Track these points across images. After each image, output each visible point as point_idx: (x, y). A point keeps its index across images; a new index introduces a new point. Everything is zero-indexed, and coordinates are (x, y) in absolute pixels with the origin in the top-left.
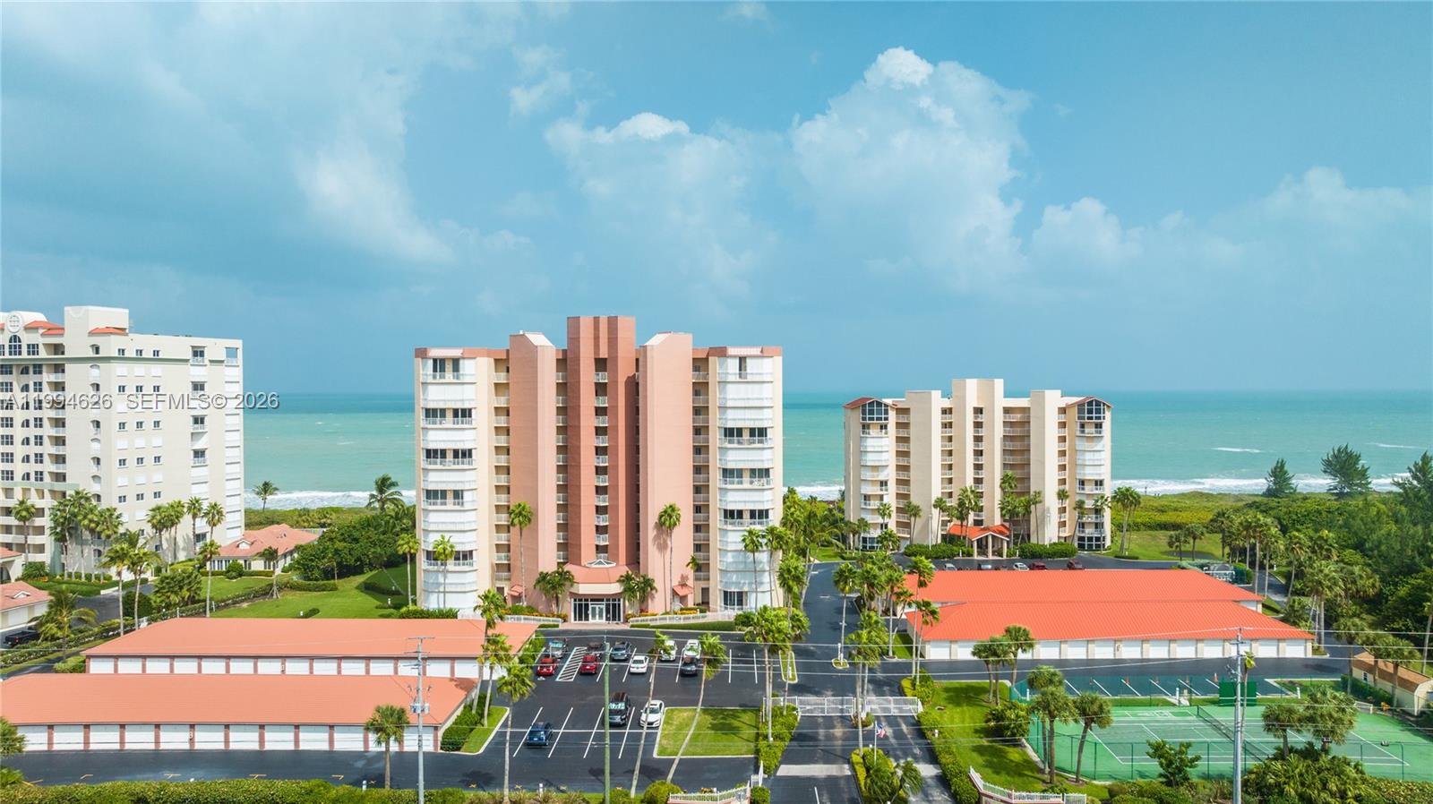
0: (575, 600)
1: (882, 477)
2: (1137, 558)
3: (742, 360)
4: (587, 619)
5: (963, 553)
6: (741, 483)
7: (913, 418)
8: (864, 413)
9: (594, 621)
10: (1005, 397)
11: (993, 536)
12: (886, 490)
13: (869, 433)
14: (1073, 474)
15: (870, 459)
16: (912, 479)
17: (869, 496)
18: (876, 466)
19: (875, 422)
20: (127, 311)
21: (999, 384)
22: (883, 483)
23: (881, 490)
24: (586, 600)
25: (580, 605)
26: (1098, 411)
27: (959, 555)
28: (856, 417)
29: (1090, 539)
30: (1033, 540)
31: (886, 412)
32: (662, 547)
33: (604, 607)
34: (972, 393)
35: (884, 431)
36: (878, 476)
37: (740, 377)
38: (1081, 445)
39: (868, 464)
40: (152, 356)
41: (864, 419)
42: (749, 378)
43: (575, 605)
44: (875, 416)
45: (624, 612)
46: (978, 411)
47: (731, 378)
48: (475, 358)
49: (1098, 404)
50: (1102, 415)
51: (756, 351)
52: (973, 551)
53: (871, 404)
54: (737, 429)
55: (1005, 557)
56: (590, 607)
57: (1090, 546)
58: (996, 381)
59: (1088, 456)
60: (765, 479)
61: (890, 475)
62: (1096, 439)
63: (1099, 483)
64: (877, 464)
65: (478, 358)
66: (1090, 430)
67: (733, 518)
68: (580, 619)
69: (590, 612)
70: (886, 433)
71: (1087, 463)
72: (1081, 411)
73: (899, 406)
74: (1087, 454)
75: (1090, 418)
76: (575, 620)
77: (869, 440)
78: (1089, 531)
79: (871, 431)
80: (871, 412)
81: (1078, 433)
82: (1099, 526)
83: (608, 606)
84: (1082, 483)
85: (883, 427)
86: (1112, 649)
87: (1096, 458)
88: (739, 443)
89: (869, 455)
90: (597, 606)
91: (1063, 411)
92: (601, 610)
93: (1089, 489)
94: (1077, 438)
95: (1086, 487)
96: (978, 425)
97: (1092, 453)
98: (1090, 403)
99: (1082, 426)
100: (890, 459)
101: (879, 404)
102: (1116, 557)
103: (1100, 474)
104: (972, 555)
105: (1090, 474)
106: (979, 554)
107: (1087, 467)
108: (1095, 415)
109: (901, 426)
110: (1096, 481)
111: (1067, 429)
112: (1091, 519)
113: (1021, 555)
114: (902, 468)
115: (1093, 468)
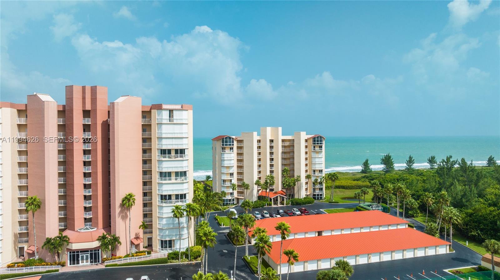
0: (70, 253)
1: (231, 171)
2: (338, 203)
3: (171, 111)
4: (78, 263)
5: (267, 204)
6: (170, 180)
7: (245, 145)
8: (223, 142)
9: (83, 264)
10: (282, 135)
11: (280, 196)
12: (233, 177)
13: (225, 152)
14: (310, 167)
15: (226, 164)
16: (245, 172)
17: (225, 180)
18: (228, 167)
19: (228, 146)
21: (280, 129)
22: (232, 174)
23: (231, 177)
24: (78, 252)
25: (74, 255)
26: (321, 141)
27: (265, 205)
28: (219, 144)
29: (318, 195)
30: (296, 197)
31: (233, 142)
32: (124, 217)
33: (89, 255)
34: (269, 133)
35: (232, 150)
36: (229, 171)
37: (170, 121)
38: (314, 155)
39: (226, 165)
41: (223, 145)
42: (175, 122)
43: (70, 255)
44: (228, 144)
45: (101, 257)
46: (272, 141)
47: (164, 122)
49: (321, 137)
50: (322, 142)
51: (179, 107)
52: (272, 203)
53: (226, 138)
54: (168, 150)
55: (285, 205)
56: (80, 256)
57: (318, 198)
58: (279, 128)
59: (317, 160)
60: (184, 177)
61: (235, 170)
62: (319, 153)
63: (321, 171)
64: (229, 165)
65: (3, 108)
66: (317, 149)
67: (166, 199)
68: (74, 264)
69: (80, 259)
70: (233, 151)
71: (317, 163)
72: (314, 141)
73: (238, 139)
74: (316, 159)
75: (317, 144)
76: (70, 264)
77: (225, 155)
78: (317, 192)
79: (226, 150)
80: (226, 142)
81: (313, 150)
82: (321, 189)
83: (91, 254)
84: (314, 171)
85: (232, 149)
86: (367, 258)
87: (320, 160)
88: (169, 157)
89: (225, 161)
90: (85, 255)
91: (306, 141)
92: (87, 256)
93: (317, 174)
94: (312, 153)
96: (271, 147)
97: (318, 159)
98: (318, 137)
99: (314, 147)
100: (234, 163)
101: (230, 138)
102: (330, 202)
103: (321, 167)
104: (271, 205)
105: (318, 167)
106: (274, 204)
107: (316, 165)
108: (319, 142)
109: (239, 148)
110: (320, 170)
111: (308, 148)
112: (318, 186)
113: (291, 204)
114: (240, 167)
115: (319, 164)
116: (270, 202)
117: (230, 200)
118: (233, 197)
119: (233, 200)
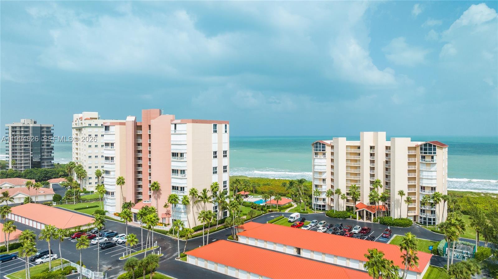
0: (134, 214)
1: (323, 177)
3: (175, 125)
4: (137, 222)
5: (352, 217)
7: (335, 151)
9: (139, 223)
11: (366, 210)
12: (325, 183)
13: (318, 157)
14: (418, 183)
15: (317, 168)
16: (334, 179)
17: (318, 185)
18: (321, 172)
19: (320, 151)
20: (97, 113)
21: (382, 135)
22: (324, 180)
23: (323, 183)
26: (431, 149)
27: (350, 217)
31: (324, 147)
34: (368, 138)
36: (321, 176)
37: (175, 132)
38: (423, 168)
40: (101, 126)
41: (315, 150)
44: (318, 149)
46: (372, 148)
48: (114, 126)
49: (430, 145)
51: (179, 121)
53: (316, 143)
54: (177, 153)
57: (430, 223)
58: (379, 133)
59: (425, 174)
60: (184, 174)
61: (328, 176)
62: (431, 165)
63: (434, 189)
65: (116, 126)
66: (428, 159)
70: (325, 157)
71: (424, 177)
72: (421, 149)
73: (332, 145)
74: (424, 172)
75: (426, 153)
76: (134, 221)
77: (317, 160)
78: (429, 215)
80: (317, 147)
81: (421, 161)
82: (434, 212)
84: (423, 188)
85: (324, 154)
87: (431, 175)
88: (177, 159)
89: (316, 166)
94: (420, 164)
95: (426, 190)
96: (372, 155)
97: (427, 172)
98: (425, 145)
99: (423, 157)
100: (328, 169)
101: (320, 144)
103: (433, 184)
104: (356, 219)
105: (425, 183)
107: (424, 180)
108: (428, 151)
109: (332, 154)
110: (432, 188)
111: (416, 159)
112: (427, 207)
113: (380, 222)
114: (332, 174)
115: (427, 180)
116: (355, 215)
117: (320, 206)
118: (325, 203)
119: (324, 206)
